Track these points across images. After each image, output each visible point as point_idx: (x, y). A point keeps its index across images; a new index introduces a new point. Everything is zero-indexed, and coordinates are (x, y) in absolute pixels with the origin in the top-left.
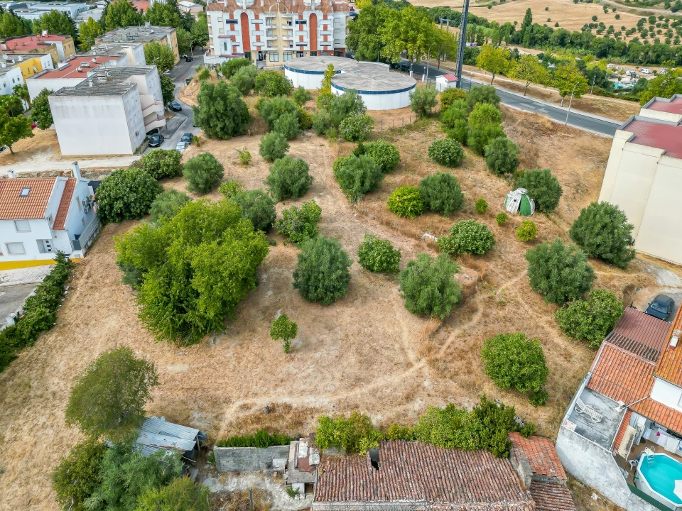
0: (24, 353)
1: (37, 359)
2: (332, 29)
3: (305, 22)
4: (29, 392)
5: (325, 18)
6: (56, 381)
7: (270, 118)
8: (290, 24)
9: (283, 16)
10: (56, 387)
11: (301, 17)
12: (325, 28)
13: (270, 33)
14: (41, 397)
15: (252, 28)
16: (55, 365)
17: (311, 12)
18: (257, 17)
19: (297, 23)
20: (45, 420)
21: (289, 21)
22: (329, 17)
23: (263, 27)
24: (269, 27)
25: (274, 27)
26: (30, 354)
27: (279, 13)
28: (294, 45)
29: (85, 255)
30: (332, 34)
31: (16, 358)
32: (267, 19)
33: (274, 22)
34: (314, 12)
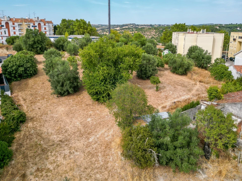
0: (18, 135)
1: (30, 134)
2: (48, 29)
3: (36, 26)
4: (42, 147)
5: (45, 25)
6: (55, 136)
9: (26, 24)
10: (59, 138)
11: (34, 24)
12: (45, 29)
13: (20, 31)
14: (53, 145)
15: (11, 29)
16: (47, 132)
17: (38, 23)
18: (14, 24)
21: (29, 26)
23: (17, 28)
24: (20, 28)
25: (22, 28)
26: (22, 134)
27: (24, 23)
29: (11, 94)
30: (48, 31)
31: (14, 138)
32: (19, 25)
33: (21, 26)
34: (40, 22)
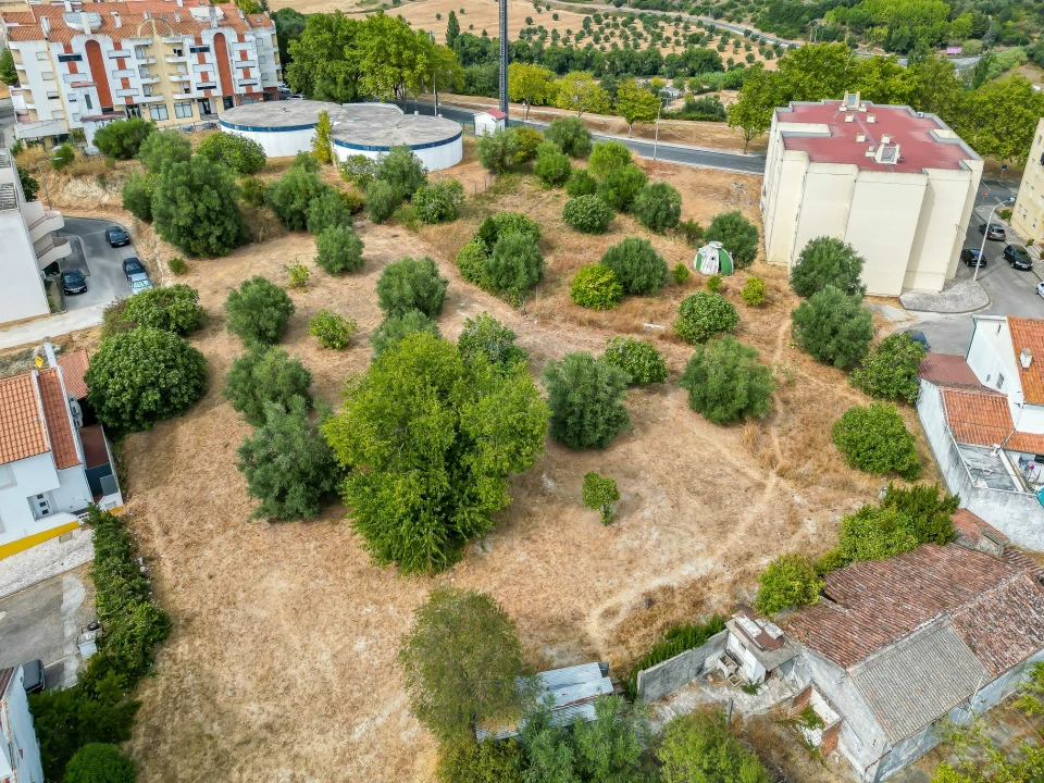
0: (148, 693)
1: (183, 691)
2: (255, 57)
3: (206, 49)
4: (214, 746)
5: (241, 39)
6: (254, 707)
7: (293, 206)
8: (180, 53)
9: (164, 40)
10: (264, 716)
11: (198, 40)
12: (244, 55)
13: (146, 72)
14: (247, 742)
15: (110, 66)
16: (229, 686)
17: (214, 32)
18: (118, 46)
19: (193, 50)
20: (290, 772)
21: (178, 48)
22: (247, 38)
23: (133, 63)
24: (144, 62)
25: (151, 61)
26: (160, 689)
27: (157, 37)
28: (193, 88)
29: (125, 499)
30: (257, 64)
31: (137, 706)
32: (138, 48)
33: (149, 52)
34: (220, 30)
